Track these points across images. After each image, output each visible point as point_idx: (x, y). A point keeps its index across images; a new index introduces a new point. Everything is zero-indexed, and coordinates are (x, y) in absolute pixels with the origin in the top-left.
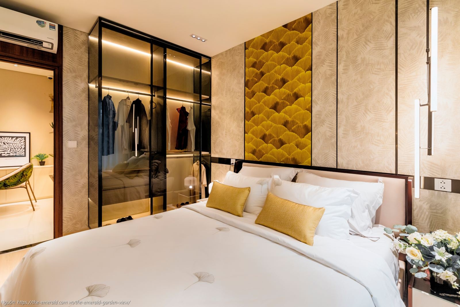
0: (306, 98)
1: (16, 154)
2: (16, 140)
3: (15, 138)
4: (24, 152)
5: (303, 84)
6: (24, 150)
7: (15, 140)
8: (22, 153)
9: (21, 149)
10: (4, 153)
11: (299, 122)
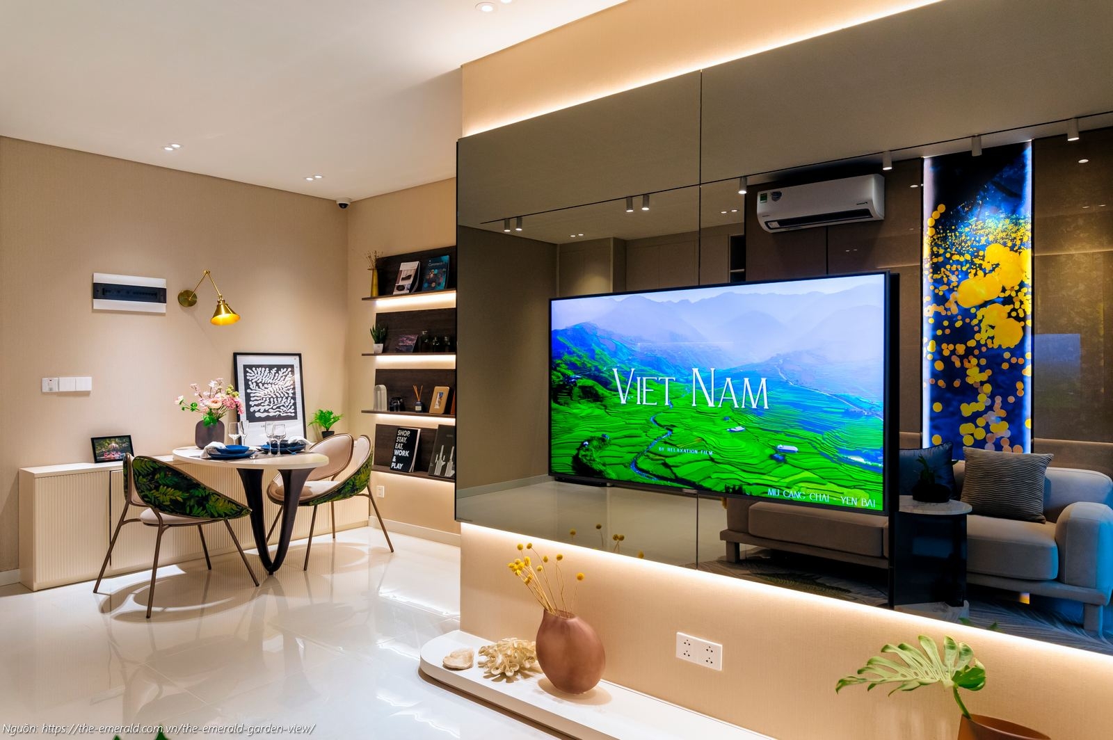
1: (280, 412)
2: (277, 374)
3: (276, 369)
4: (293, 407)
6: (292, 401)
7: (275, 376)
8: (290, 410)
9: (287, 398)
10: (259, 411)
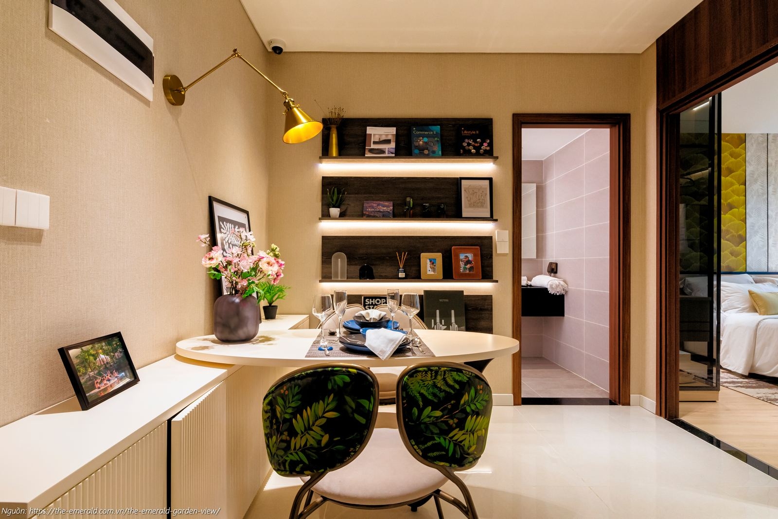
0: (741, 209)
3: (237, 227)
5: (737, 196)
11: (733, 232)
